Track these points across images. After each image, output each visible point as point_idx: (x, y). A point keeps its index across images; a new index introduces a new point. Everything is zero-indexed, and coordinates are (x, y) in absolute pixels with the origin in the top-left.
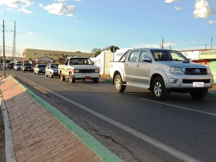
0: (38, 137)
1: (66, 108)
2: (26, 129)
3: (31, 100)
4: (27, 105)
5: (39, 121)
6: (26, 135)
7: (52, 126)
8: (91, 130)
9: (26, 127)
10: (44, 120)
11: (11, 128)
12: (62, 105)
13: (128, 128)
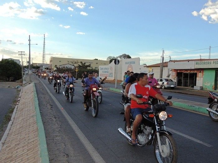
0: (15, 161)
1: (59, 123)
2: (12, 148)
3: (34, 112)
4: (28, 118)
5: (25, 140)
6: (8, 156)
7: (30, 149)
8: (64, 155)
9: (14, 145)
10: (29, 140)
11: (3, 144)
12: (57, 119)
13: (98, 155)
